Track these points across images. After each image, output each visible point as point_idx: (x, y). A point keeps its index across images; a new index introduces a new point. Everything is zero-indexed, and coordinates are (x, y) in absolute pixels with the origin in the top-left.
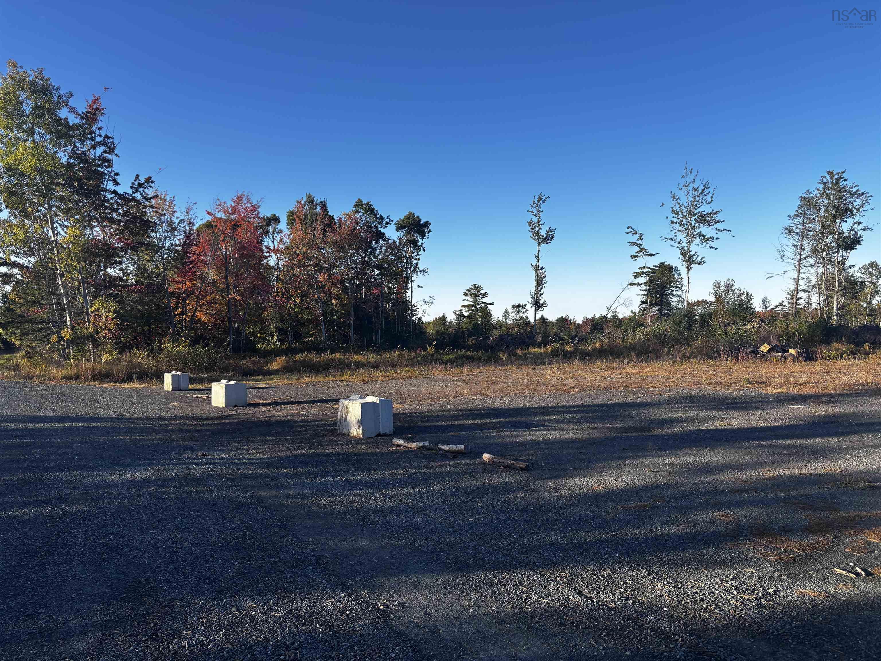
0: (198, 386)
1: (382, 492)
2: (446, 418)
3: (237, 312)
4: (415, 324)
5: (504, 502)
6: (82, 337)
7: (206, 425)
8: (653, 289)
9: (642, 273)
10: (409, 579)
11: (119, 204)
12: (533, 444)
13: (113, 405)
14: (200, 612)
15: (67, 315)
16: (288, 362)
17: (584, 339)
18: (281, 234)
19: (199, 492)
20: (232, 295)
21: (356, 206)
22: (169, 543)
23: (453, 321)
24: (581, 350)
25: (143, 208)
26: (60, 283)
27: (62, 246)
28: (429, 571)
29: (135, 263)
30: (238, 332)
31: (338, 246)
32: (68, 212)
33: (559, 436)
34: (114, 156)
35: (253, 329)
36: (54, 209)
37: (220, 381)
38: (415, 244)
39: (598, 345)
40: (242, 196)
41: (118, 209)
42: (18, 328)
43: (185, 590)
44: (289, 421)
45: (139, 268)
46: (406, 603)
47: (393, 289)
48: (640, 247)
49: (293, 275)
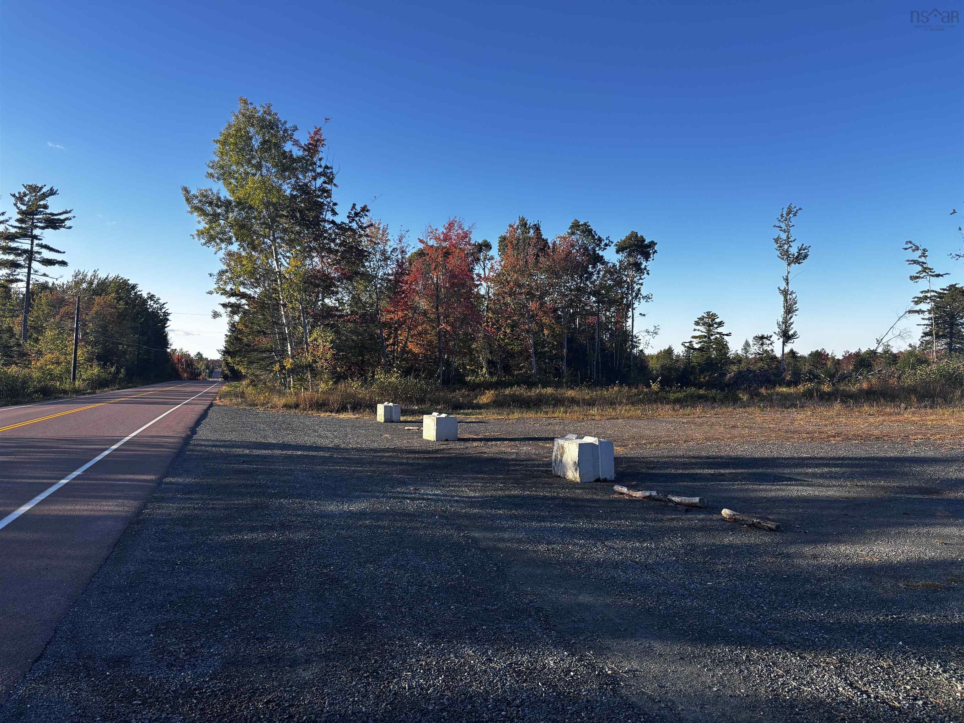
0: (410, 418)
1: (604, 543)
2: (675, 465)
3: (447, 343)
4: (635, 357)
5: (749, 566)
6: (302, 367)
7: (418, 458)
8: (941, 317)
9: (926, 298)
10: (640, 644)
11: (336, 234)
12: (784, 500)
13: (329, 434)
14: (418, 654)
15: (289, 344)
16: (497, 396)
17: (846, 377)
18: (492, 261)
19: (413, 528)
20: (442, 325)
21: (572, 227)
22: (386, 579)
23: (682, 354)
24: (843, 390)
25: (359, 238)
26: (283, 313)
27: (285, 277)
28: (662, 638)
29: (350, 293)
30: (448, 364)
31: (552, 272)
32: (291, 243)
33: (817, 493)
34: (333, 186)
35: (463, 361)
36: (279, 241)
37: (431, 414)
38: (637, 267)
39: (865, 386)
40: (454, 222)
41: (336, 239)
42: (245, 357)
43: (403, 629)
44: (501, 459)
45: (353, 298)
46: (637, 670)
47: (612, 317)
48: (922, 266)
49: (504, 303)
